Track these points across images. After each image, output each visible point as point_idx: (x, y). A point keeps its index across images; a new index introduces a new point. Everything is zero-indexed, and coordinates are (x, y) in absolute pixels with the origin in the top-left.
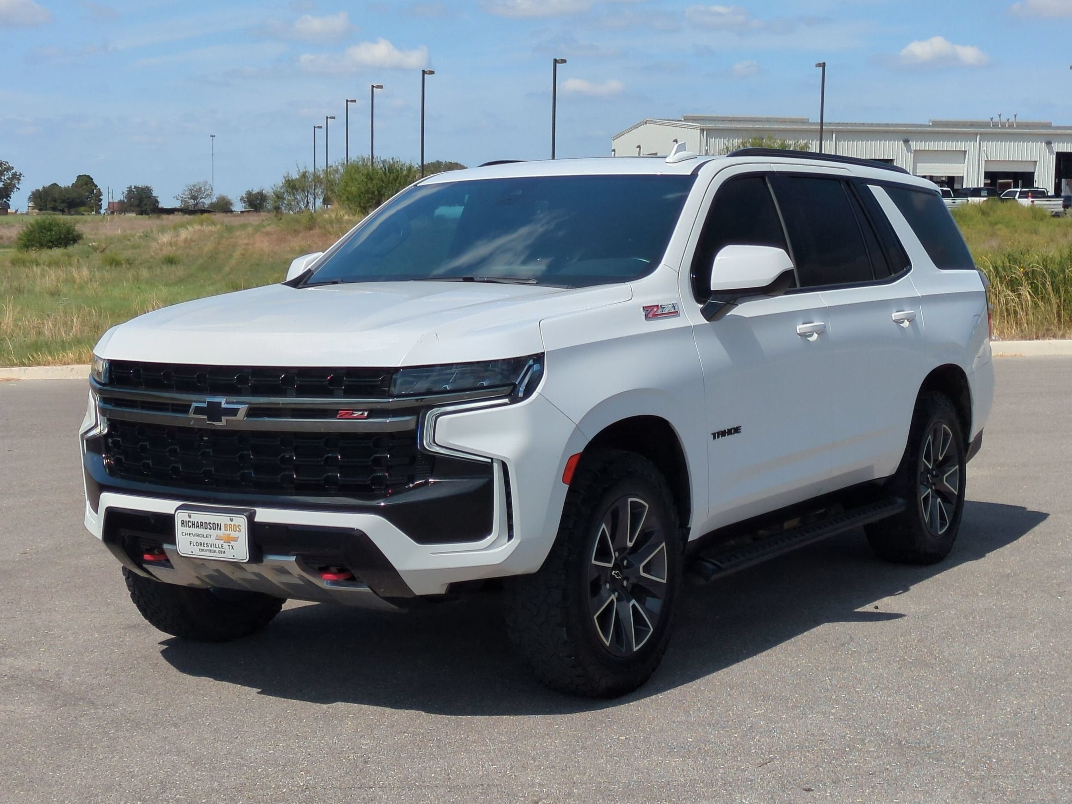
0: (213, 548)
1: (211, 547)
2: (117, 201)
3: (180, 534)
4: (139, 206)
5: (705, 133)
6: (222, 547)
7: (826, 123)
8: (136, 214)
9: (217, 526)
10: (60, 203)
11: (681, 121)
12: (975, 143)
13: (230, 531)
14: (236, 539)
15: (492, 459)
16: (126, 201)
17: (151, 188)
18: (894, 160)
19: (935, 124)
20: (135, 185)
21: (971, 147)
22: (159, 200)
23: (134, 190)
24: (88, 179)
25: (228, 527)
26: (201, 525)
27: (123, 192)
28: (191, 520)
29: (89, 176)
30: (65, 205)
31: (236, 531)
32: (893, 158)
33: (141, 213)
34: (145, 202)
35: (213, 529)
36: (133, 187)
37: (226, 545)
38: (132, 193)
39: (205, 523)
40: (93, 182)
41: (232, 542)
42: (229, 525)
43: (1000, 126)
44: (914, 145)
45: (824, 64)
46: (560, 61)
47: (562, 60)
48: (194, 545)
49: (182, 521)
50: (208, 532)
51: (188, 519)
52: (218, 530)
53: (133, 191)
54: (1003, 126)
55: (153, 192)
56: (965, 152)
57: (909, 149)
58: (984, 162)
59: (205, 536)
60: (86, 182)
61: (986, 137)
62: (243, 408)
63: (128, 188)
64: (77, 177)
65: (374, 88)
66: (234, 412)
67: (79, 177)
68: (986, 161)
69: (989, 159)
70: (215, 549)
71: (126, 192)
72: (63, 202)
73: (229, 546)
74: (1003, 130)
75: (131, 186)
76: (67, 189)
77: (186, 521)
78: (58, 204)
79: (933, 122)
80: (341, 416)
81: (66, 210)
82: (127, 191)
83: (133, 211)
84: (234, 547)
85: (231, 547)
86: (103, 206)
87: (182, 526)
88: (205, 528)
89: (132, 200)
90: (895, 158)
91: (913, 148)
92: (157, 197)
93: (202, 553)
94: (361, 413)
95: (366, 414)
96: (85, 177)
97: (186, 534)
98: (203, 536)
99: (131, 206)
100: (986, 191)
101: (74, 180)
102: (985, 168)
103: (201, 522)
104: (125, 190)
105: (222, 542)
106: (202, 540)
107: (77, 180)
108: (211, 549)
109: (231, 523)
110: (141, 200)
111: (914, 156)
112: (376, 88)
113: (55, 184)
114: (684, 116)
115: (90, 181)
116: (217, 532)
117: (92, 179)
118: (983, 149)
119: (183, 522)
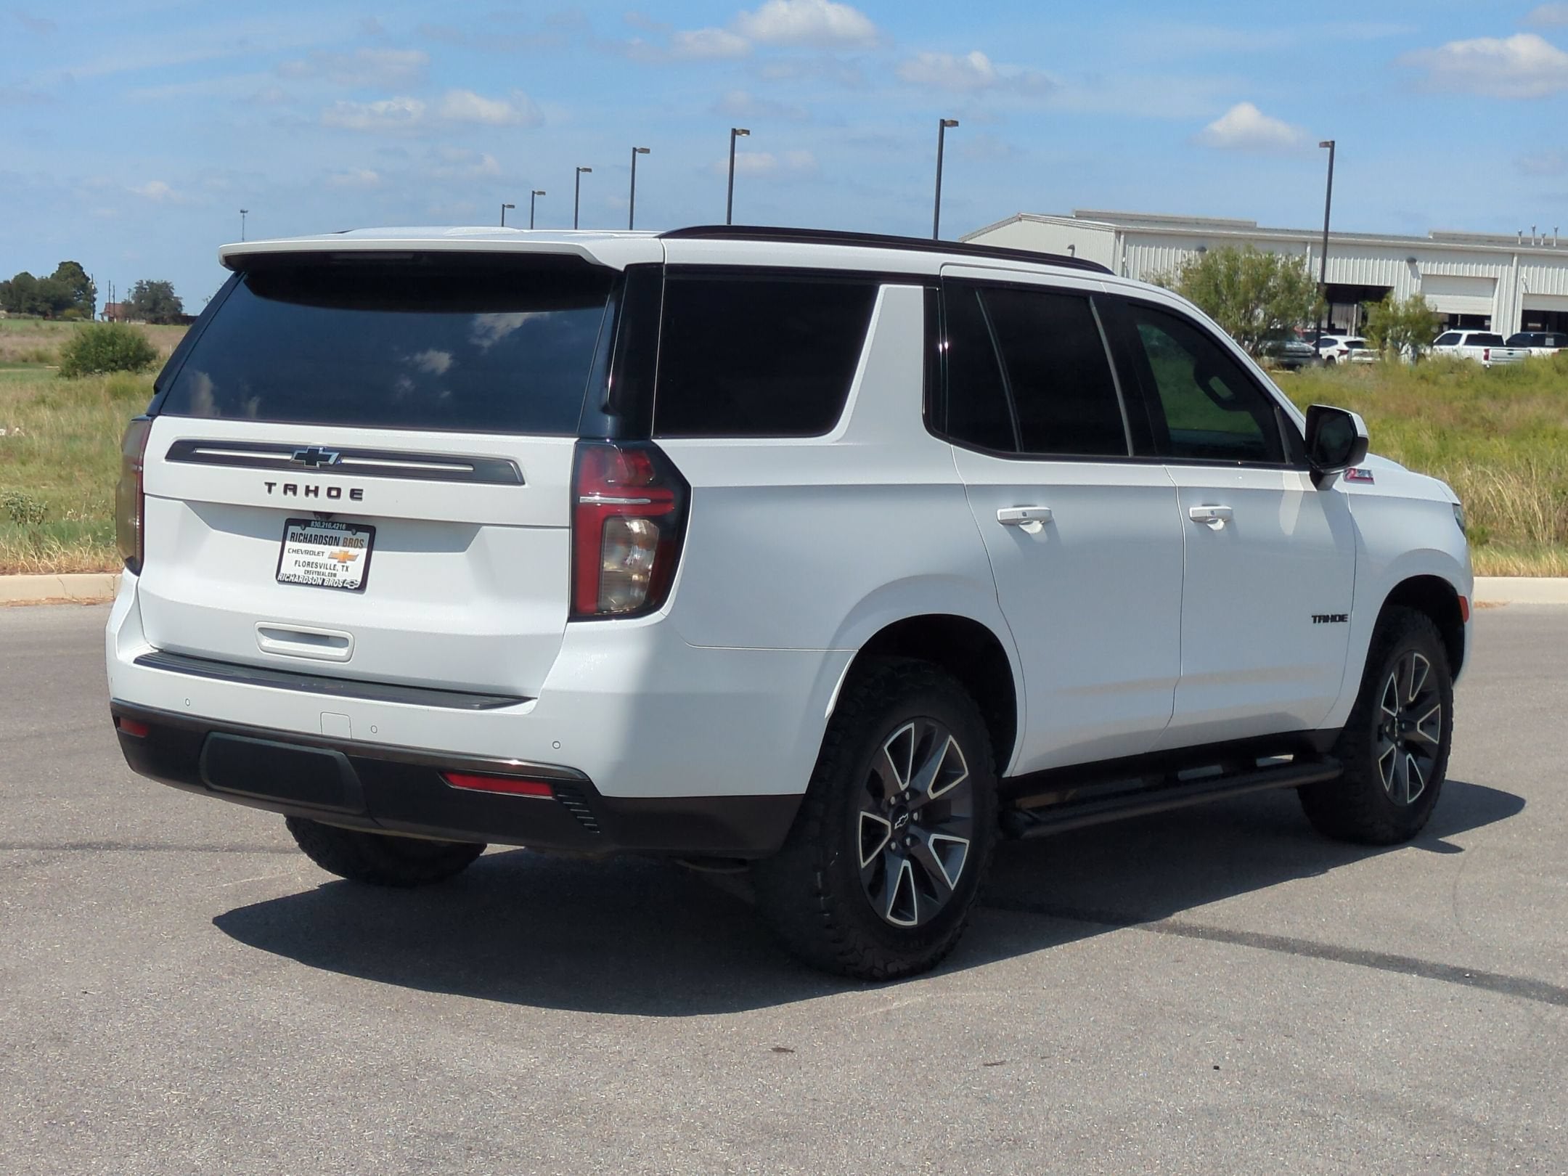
2: (120, 303)
4: (152, 310)
5: (1122, 236)
7: (1331, 233)
8: (147, 323)
10: (41, 302)
11: (1072, 218)
12: (1510, 267)
16: (133, 302)
17: (171, 285)
18: (1393, 287)
19: (1438, 237)
20: (147, 280)
21: (1504, 273)
22: (183, 304)
23: (147, 287)
24: (76, 268)
27: (130, 290)
29: (77, 264)
30: (49, 305)
32: (1392, 285)
33: (156, 321)
34: (162, 305)
36: (145, 282)
38: (144, 291)
40: (84, 273)
43: (1533, 244)
44: (1422, 267)
45: (1333, 143)
46: (949, 123)
47: (952, 121)
53: (145, 289)
54: (1537, 243)
55: (173, 291)
56: (1495, 280)
57: (1415, 273)
58: (1522, 296)
60: (72, 273)
61: (1526, 259)
63: (137, 283)
64: (60, 265)
65: (637, 153)
67: (62, 265)
68: (1524, 294)
69: (1530, 292)
71: (135, 290)
72: (47, 300)
74: (1536, 249)
75: (142, 281)
76: (44, 282)
78: (39, 304)
79: (1434, 234)
81: (49, 312)
82: (135, 288)
83: (143, 318)
86: (97, 308)
89: (143, 301)
90: (1395, 284)
91: (1421, 271)
92: (181, 298)
96: (72, 265)
99: (141, 311)
100: (1552, 339)
101: (54, 269)
102: (1523, 305)
104: (133, 286)
107: (59, 268)
110: (156, 303)
111: (1422, 284)
112: (640, 152)
113: (27, 273)
114: (1077, 212)
115: (79, 270)
117: (81, 268)
118: (1521, 277)
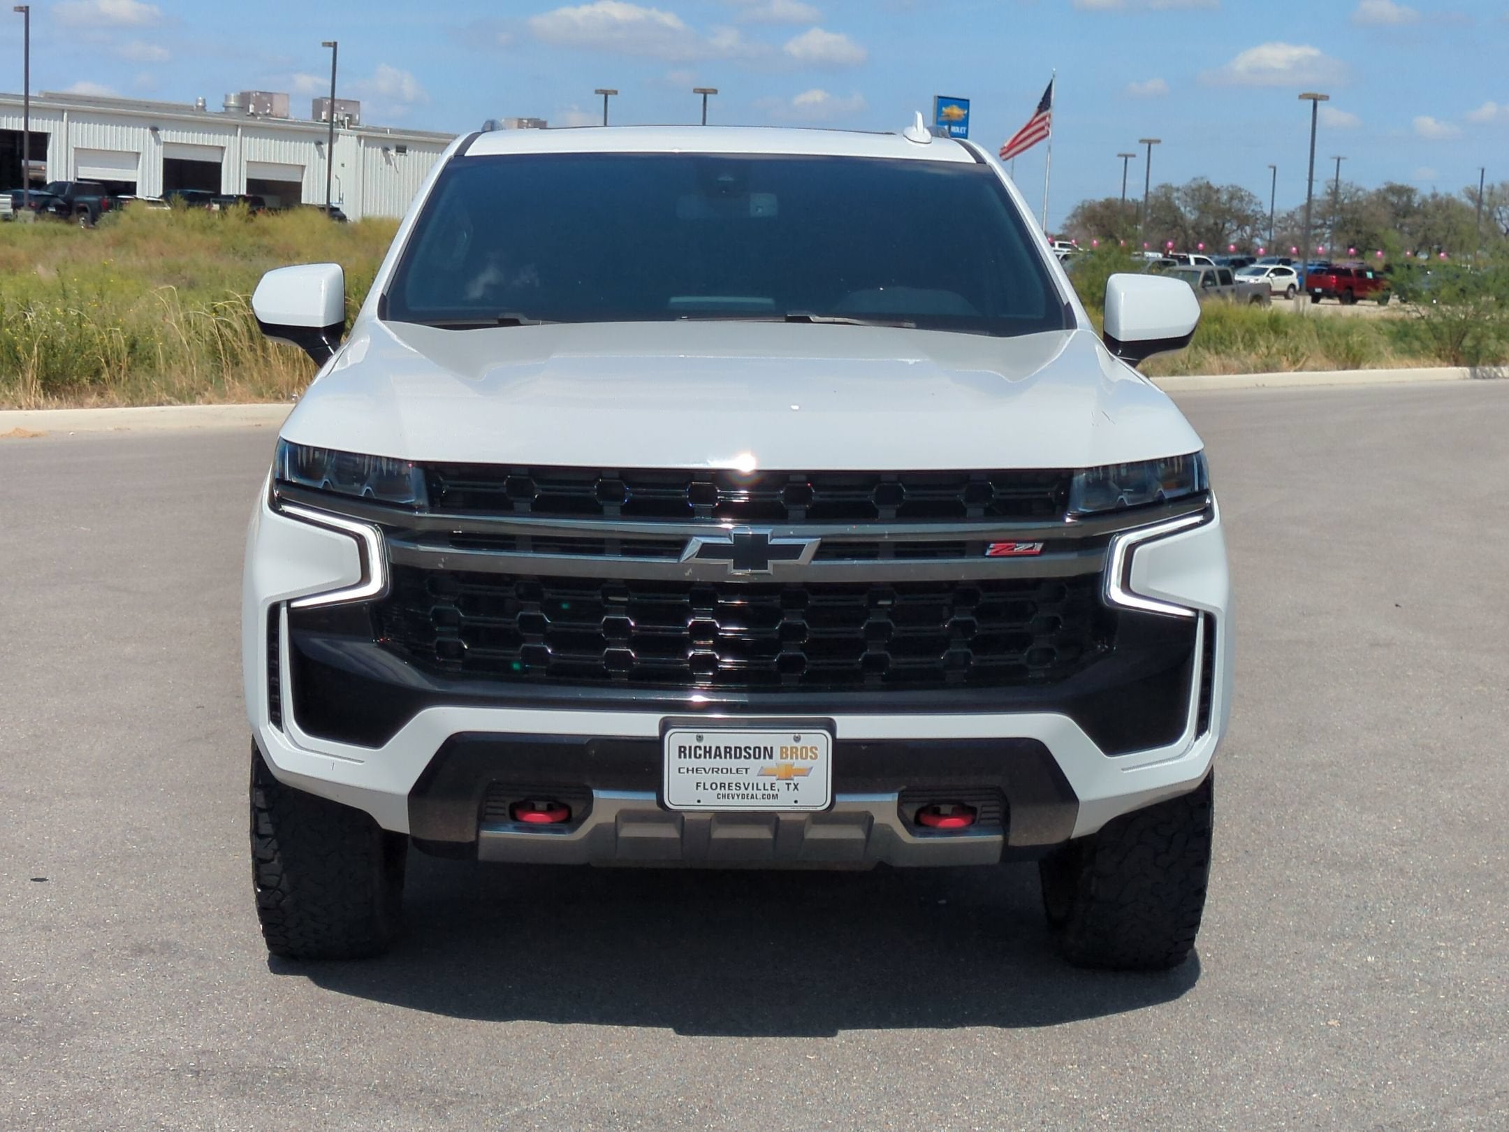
0: (750, 791)
1: (746, 789)
3: (674, 771)
6: (772, 787)
9: (768, 753)
13: (792, 758)
14: (804, 773)
15: (1196, 611)
25: (789, 753)
26: (726, 752)
28: (702, 745)
31: (806, 758)
35: (755, 757)
37: (780, 785)
39: (736, 748)
41: (795, 778)
42: (792, 748)
48: (704, 789)
49: (680, 747)
50: (742, 763)
51: (695, 743)
52: (765, 758)
59: (734, 771)
62: (811, 544)
66: (795, 551)
70: (755, 792)
73: (788, 784)
77: (690, 747)
80: (997, 552)
84: (798, 787)
85: (792, 787)
87: (680, 757)
88: (736, 757)
93: (725, 802)
94: (1031, 545)
95: (1039, 547)
97: (688, 770)
98: (729, 771)
103: (726, 748)
105: (773, 779)
106: (727, 778)
108: (746, 792)
109: (795, 744)
116: (765, 762)
119: (682, 751)
